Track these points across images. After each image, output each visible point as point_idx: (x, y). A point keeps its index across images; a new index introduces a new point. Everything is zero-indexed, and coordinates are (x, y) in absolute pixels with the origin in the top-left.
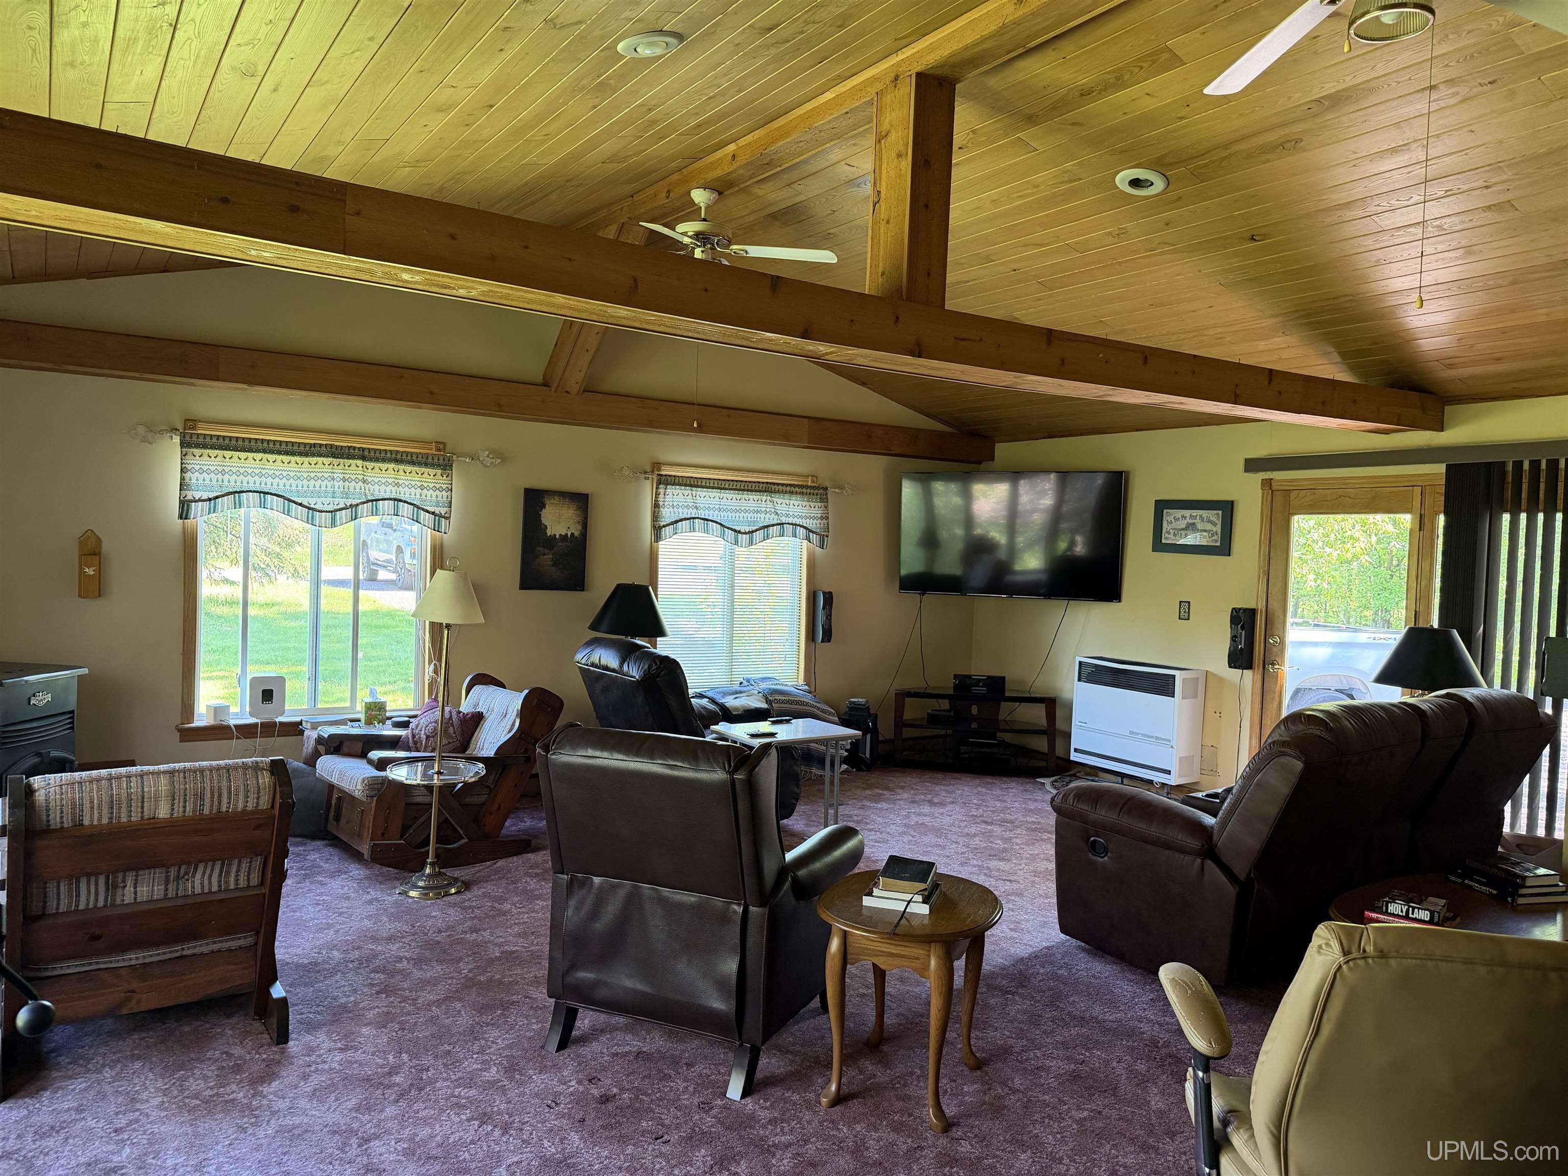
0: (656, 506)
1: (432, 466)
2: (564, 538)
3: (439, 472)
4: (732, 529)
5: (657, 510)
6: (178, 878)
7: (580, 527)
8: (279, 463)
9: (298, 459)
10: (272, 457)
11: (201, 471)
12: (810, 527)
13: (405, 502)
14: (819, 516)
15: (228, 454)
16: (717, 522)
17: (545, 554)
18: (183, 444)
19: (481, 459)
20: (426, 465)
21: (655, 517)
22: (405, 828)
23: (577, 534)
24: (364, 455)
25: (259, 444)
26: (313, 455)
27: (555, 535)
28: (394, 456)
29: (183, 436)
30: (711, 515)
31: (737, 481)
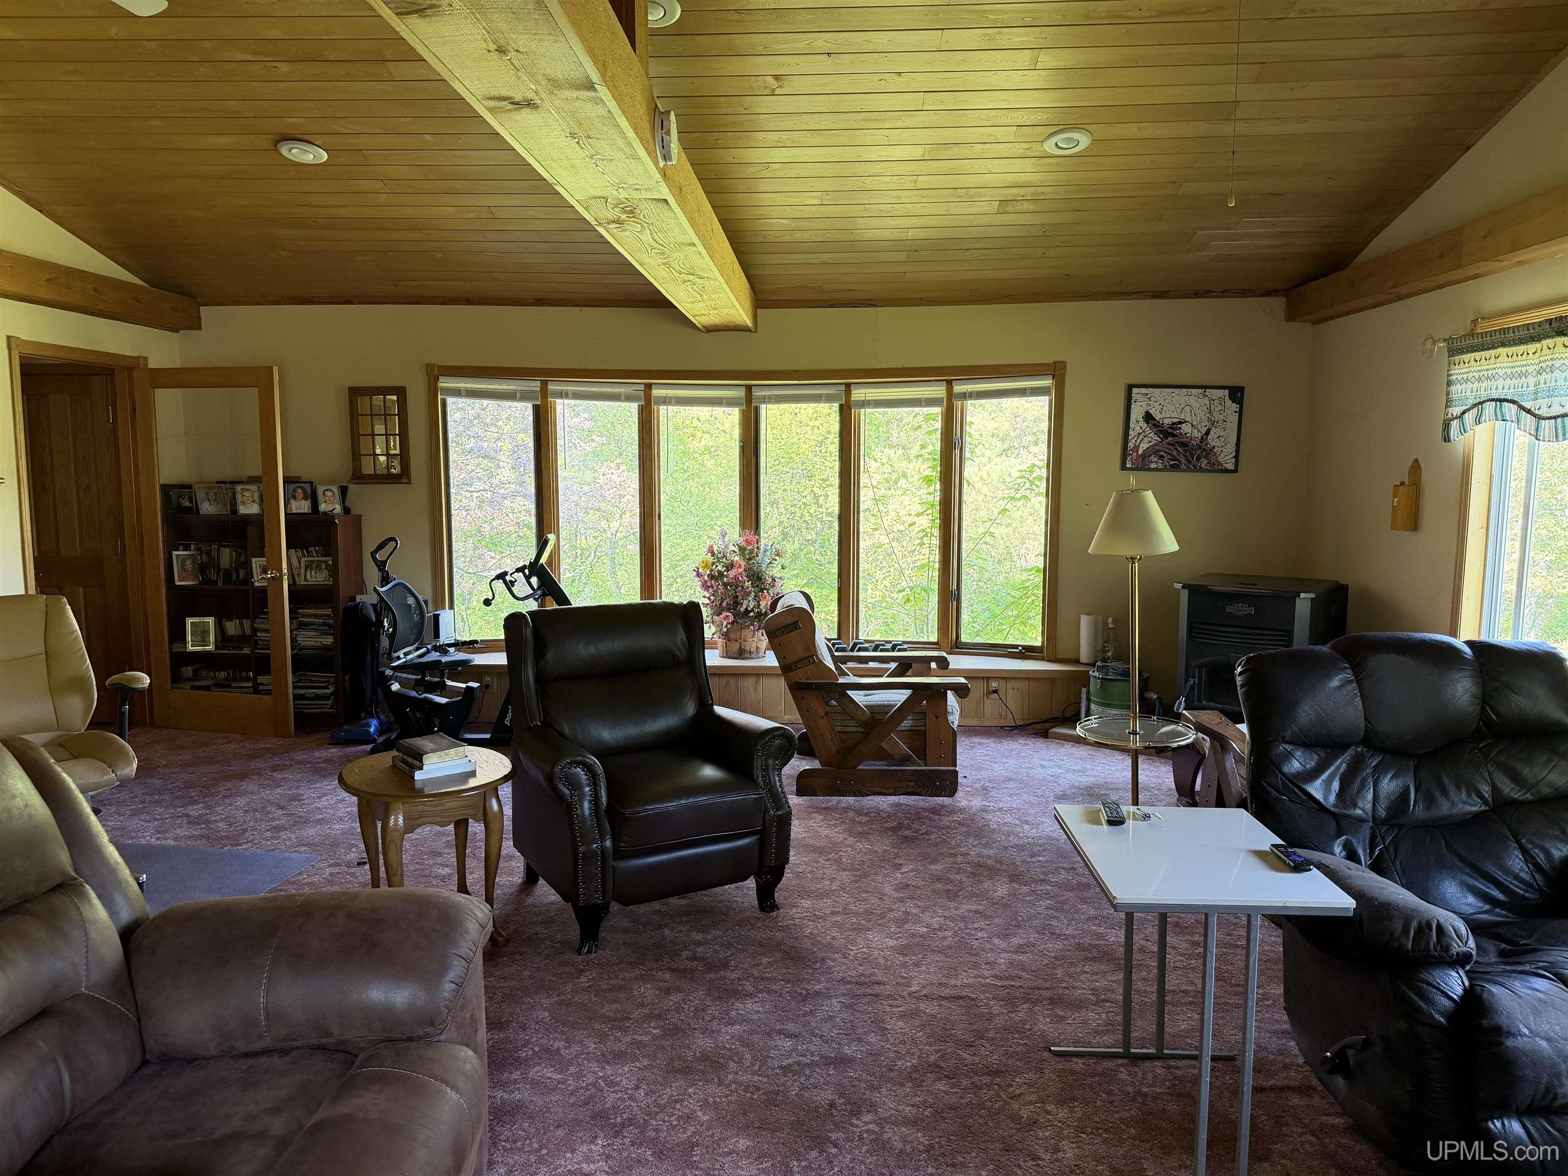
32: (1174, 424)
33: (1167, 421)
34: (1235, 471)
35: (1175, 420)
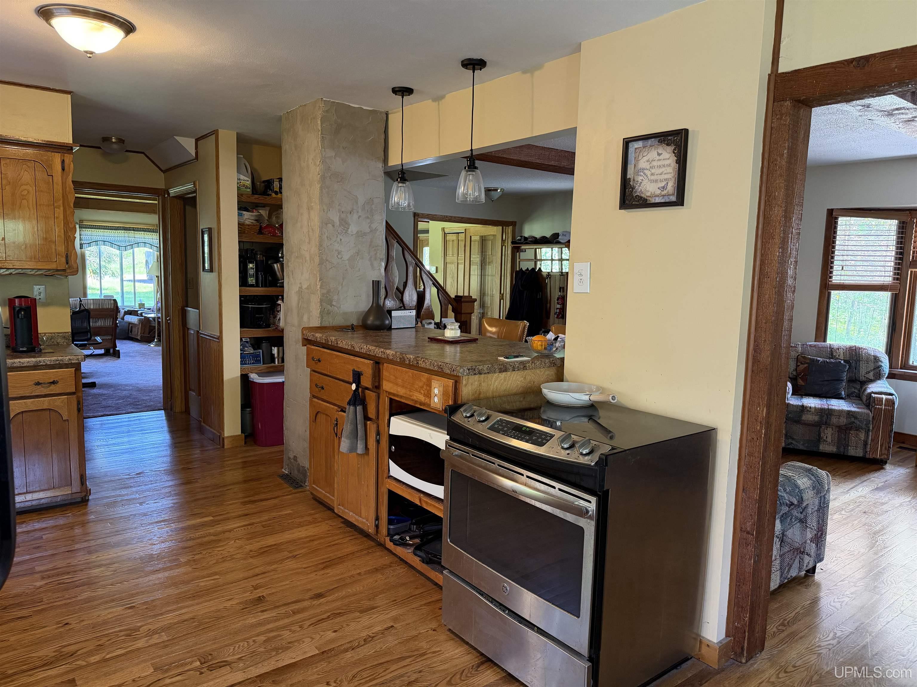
6: (95, 322)
9: (114, 231)
10: (106, 231)
11: (86, 235)
13: (147, 243)
15: (93, 230)
18: (81, 228)
20: (153, 232)
22: (149, 333)
24: (134, 230)
25: (102, 227)
26: (118, 230)
28: (143, 229)
29: (80, 225)
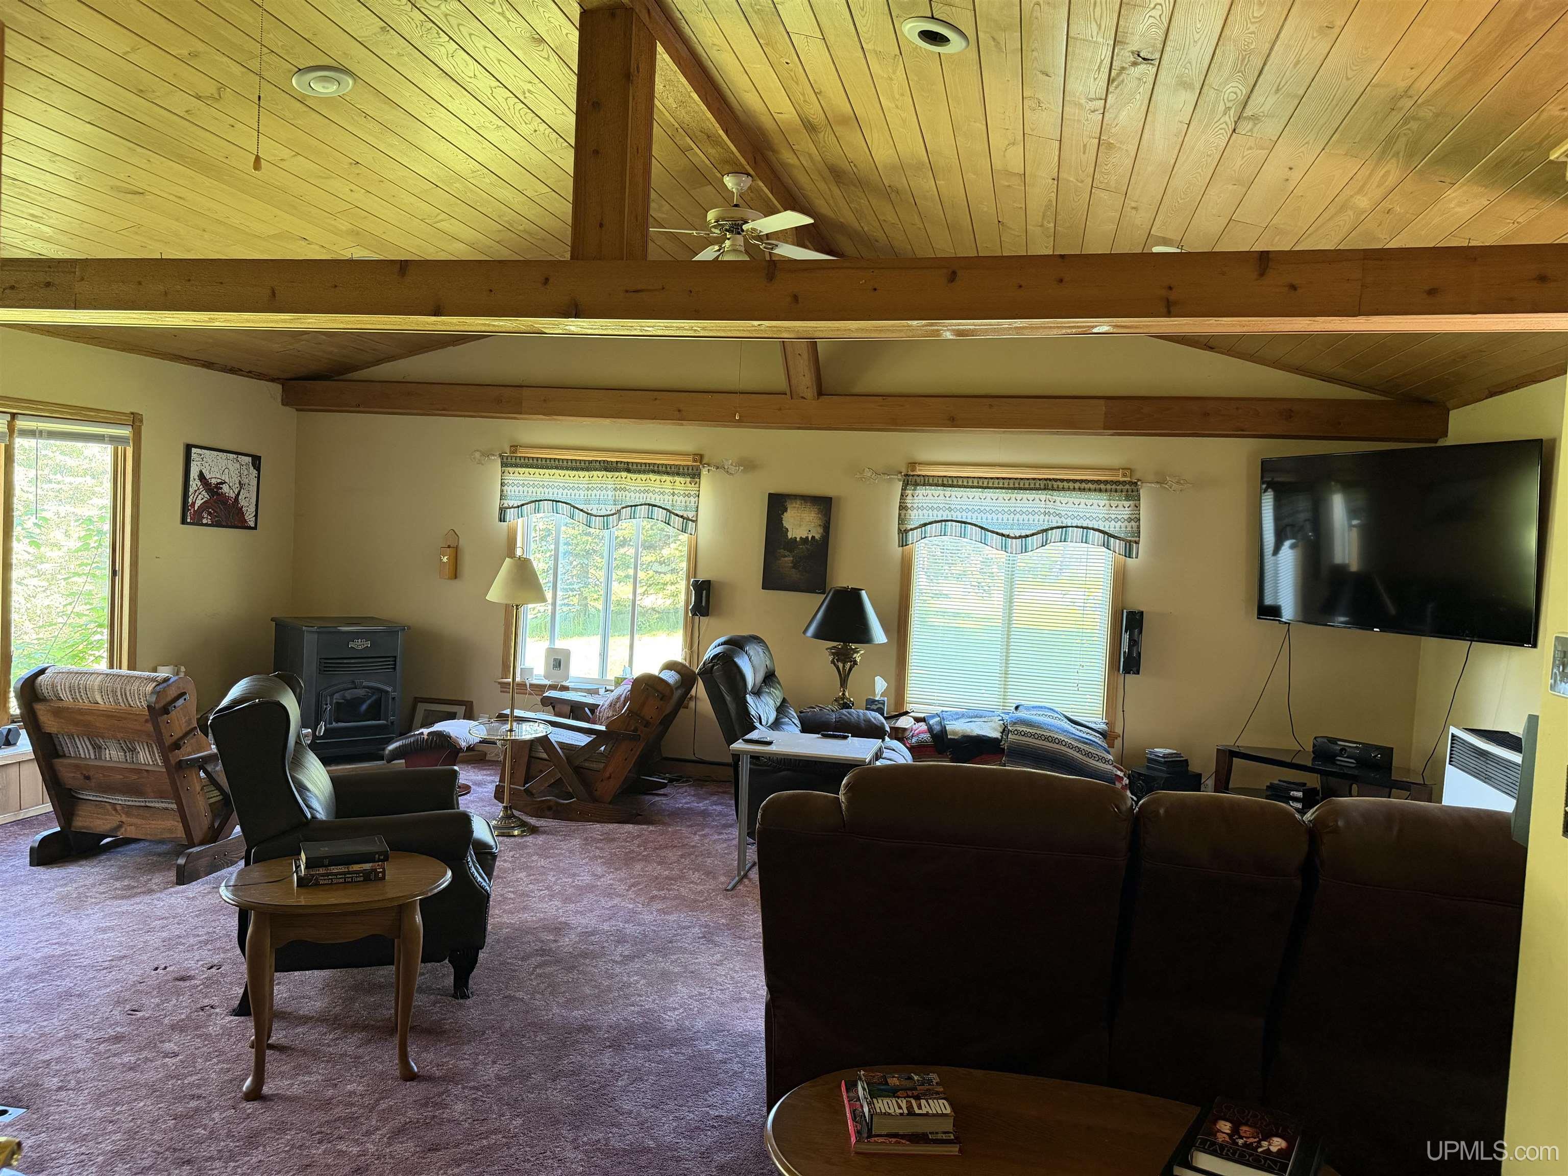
0: (903, 507)
1: (683, 475)
2: (805, 540)
3: (688, 480)
4: (997, 533)
5: (903, 512)
7: (821, 530)
8: (557, 476)
10: (562, 472)
11: (513, 485)
12: (1111, 531)
13: (659, 507)
14: (1126, 517)
16: (976, 525)
17: (785, 556)
18: (504, 465)
19: (726, 467)
20: (678, 474)
21: (901, 520)
23: (817, 537)
24: (629, 468)
25: (553, 462)
26: (591, 470)
27: (796, 538)
28: (651, 467)
29: (503, 458)
30: (969, 517)
31: (1003, 479)
32: (218, 484)
33: (214, 481)
34: (255, 528)
35: (219, 481)
